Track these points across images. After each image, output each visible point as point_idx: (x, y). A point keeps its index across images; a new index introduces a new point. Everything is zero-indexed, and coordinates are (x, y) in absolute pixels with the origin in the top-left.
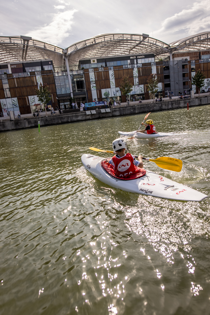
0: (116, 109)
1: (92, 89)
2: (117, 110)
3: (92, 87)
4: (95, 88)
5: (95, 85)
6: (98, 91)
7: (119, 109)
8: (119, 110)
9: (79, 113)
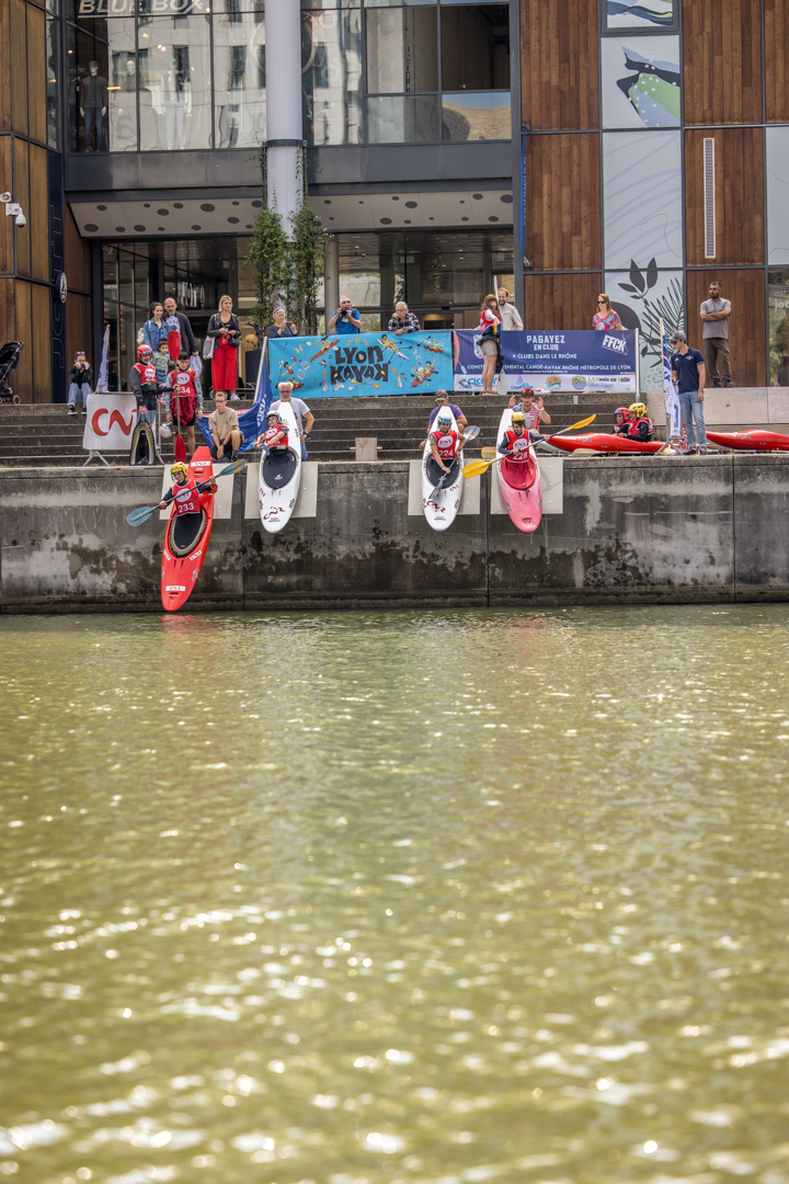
0: (677, 489)
1: (615, 108)
2: (692, 505)
3: (625, 85)
4: (667, 101)
5: (665, 51)
6: (710, 147)
7: (722, 489)
8: (724, 502)
9: (51, 485)
